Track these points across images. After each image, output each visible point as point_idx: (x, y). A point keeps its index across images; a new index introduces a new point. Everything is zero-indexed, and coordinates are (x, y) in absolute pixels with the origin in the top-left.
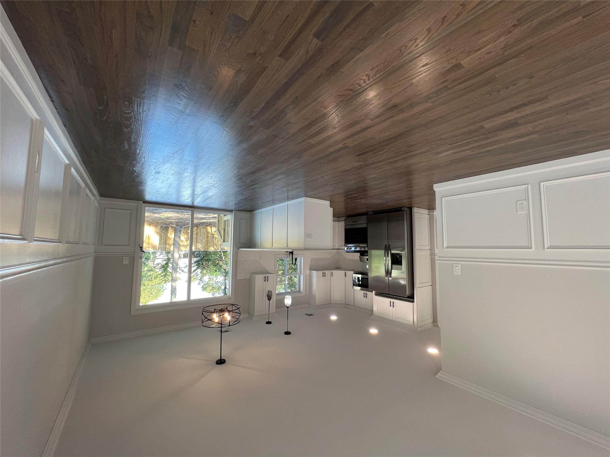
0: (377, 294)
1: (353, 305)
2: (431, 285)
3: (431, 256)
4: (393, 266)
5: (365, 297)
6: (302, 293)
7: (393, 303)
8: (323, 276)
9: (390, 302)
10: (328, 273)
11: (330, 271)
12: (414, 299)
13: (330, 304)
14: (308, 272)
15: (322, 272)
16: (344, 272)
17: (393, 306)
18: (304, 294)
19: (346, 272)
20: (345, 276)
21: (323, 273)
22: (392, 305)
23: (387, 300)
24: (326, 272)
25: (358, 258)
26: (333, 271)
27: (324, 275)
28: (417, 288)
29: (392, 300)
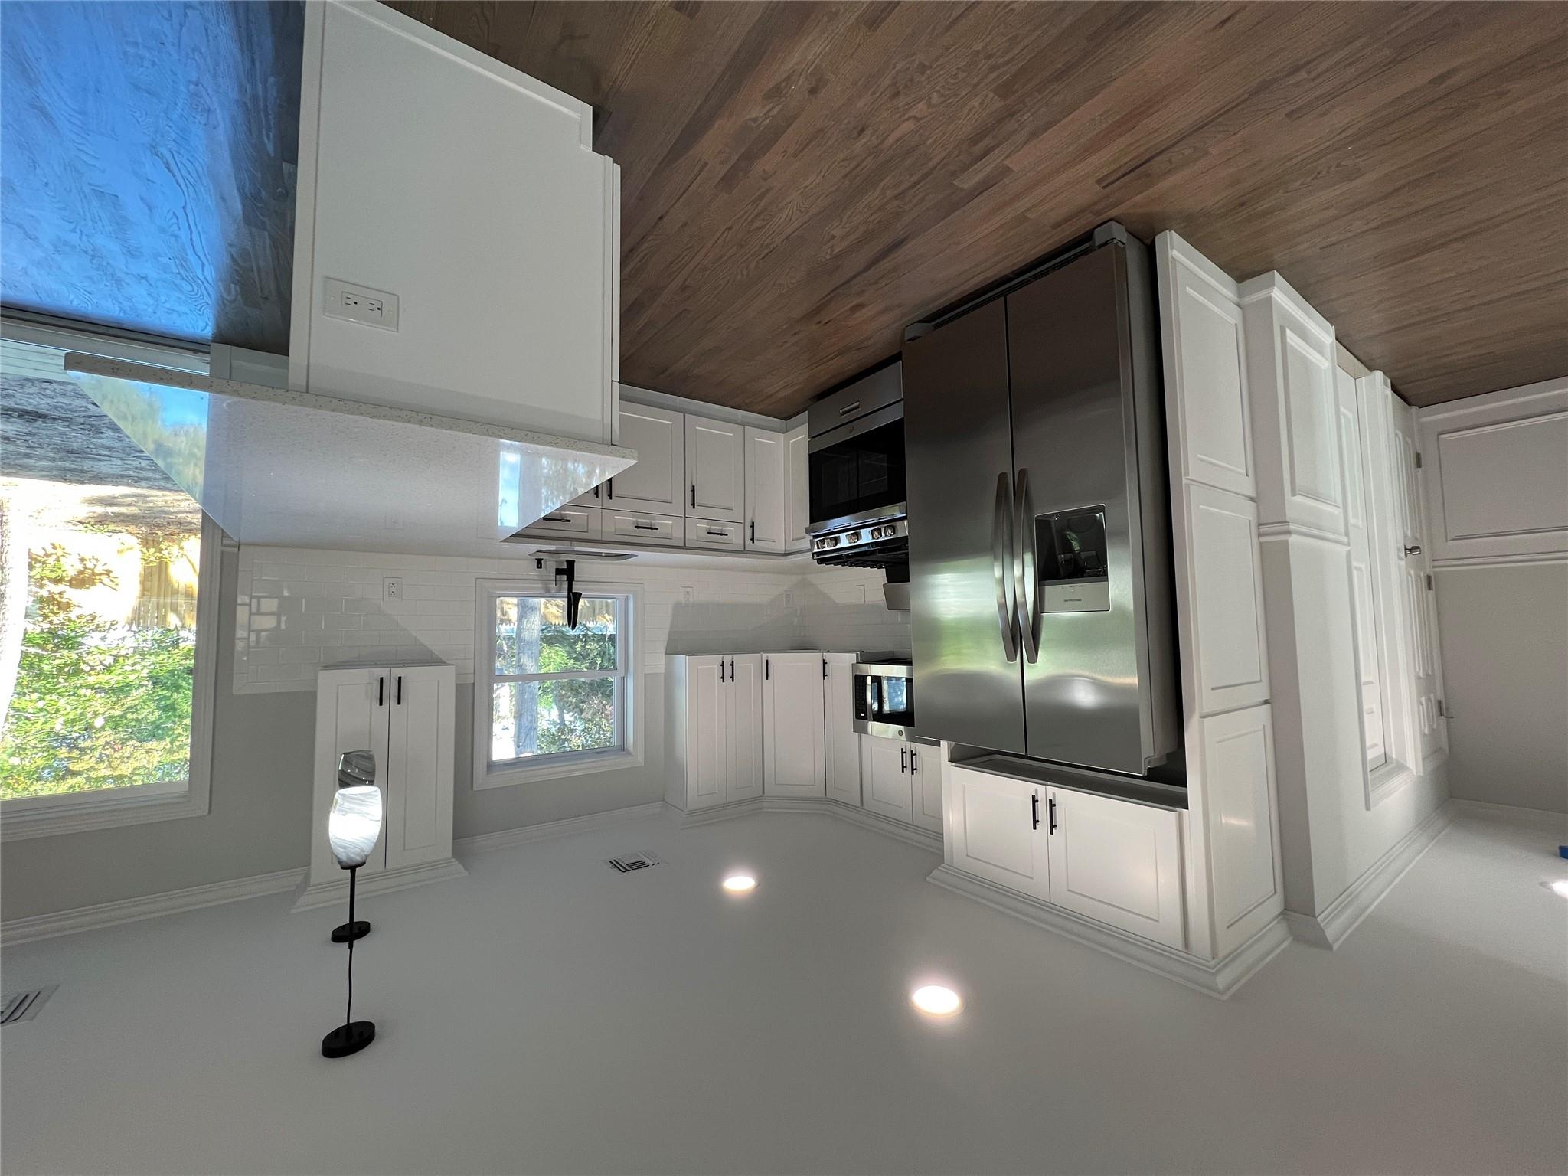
0: (959, 758)
1: (859, 805)
2: (1266, 702)
3: (1259, 535)
4: (1052, 590)
5: (908, 771)
6: (629, 753)
7: (1052, 805)
8: (723, 678)
9: (1035, 801)
10: (746, 663)
11: (757, 656)
12: (1183, 783)
13: (761, 798)
14: (658, 662)
15: (718, 658)
16: (817, 657)
17: (1053, 826)
18: (640, 759)
19: (829, 656)
20: (824, 675)
21: (723, 665)
22: (1048, 818)
23: (1017, 791)
24: (738, 658)
25: (880, 597)
26: (773, 657)
27: (727, 673)
28: (1203, 717)
29: (1045, 791)
